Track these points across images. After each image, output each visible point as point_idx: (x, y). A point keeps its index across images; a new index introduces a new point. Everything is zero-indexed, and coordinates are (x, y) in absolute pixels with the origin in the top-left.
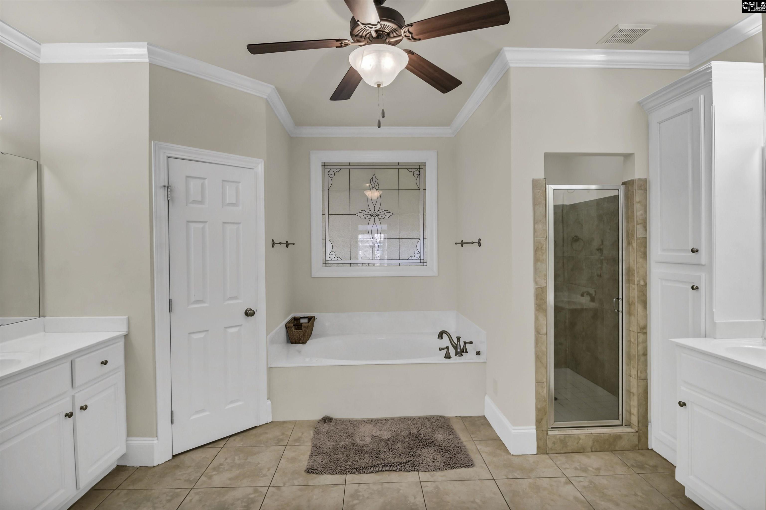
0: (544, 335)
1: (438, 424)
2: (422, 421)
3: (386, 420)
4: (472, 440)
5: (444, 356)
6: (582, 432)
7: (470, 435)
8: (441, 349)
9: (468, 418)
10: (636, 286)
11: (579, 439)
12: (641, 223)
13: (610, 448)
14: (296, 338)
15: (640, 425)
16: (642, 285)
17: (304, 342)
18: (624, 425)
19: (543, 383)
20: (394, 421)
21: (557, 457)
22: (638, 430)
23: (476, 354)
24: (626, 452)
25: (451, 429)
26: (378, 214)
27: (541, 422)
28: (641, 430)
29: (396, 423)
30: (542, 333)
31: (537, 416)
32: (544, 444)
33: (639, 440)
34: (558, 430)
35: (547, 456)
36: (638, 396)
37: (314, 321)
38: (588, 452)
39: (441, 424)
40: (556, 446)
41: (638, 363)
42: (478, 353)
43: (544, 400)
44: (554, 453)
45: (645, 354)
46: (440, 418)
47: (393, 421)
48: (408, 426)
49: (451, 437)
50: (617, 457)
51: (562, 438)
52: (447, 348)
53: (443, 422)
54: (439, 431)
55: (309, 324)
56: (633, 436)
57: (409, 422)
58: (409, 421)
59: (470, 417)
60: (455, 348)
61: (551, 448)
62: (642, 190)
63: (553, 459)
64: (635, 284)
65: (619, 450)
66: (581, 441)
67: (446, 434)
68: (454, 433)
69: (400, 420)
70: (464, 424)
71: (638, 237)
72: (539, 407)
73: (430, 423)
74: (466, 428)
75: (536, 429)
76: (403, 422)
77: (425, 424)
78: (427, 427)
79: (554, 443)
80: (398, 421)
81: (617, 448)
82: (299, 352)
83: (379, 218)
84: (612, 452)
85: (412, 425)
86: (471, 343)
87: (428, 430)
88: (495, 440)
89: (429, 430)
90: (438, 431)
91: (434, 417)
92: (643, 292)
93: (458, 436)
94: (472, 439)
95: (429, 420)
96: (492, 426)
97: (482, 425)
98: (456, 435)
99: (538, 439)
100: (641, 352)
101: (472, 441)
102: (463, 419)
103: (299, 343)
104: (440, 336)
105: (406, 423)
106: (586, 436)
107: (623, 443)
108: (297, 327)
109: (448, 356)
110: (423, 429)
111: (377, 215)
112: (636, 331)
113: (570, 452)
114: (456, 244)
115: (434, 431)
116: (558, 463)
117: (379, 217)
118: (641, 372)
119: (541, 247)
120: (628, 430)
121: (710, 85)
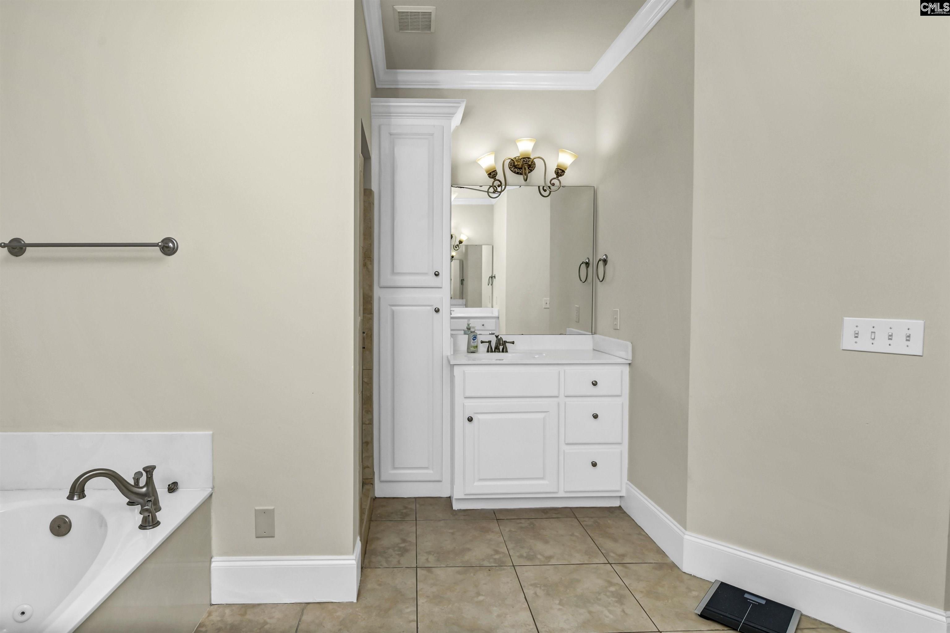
21: (371, 562)
24: (375, 512)
35: (367, 570)
38: (368, 535)
50: (383, 521)
63: (377, 567)
65: (371, 515)
84: (372, 520)
104: (78, 490)
116: (385, 565)
121: (450, 119)
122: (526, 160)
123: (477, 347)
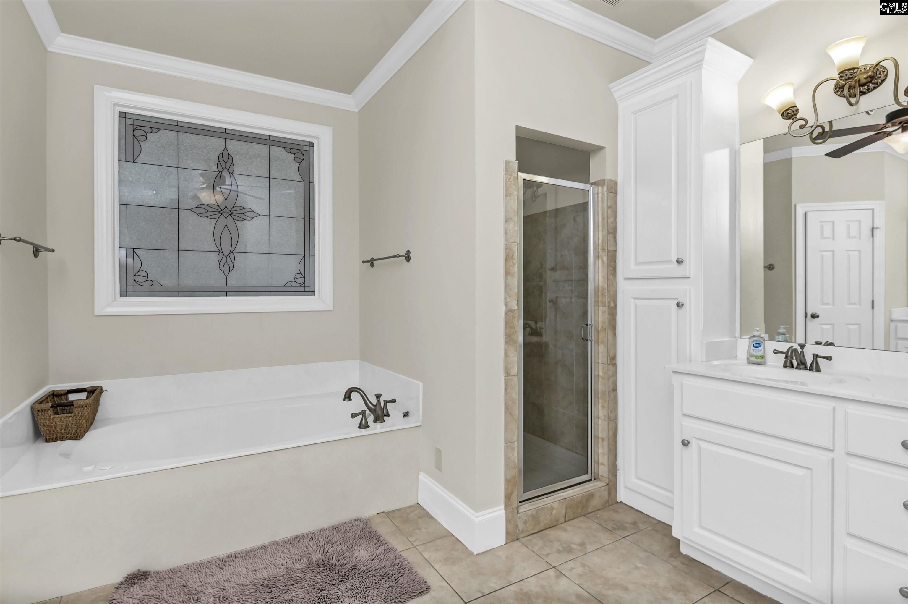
0: (514, 377)
1: (355, 532)
2: (327, 534)
3: (262, 548)
4: (413, 546)
5: (359, 425)
6: (555, 499)
7: (408, 539)
8: (353, 416)
9: (396, 512)
10: (607, 308)
11: (552, 508)
12: (611, 233)
13: (583, 512)
14: (59, 430)
15: (610, 476)
16: (612, 307)
17: (77, 437)
18: (593, 479)
19: (513, 443)
20: (278, 547)
21: (530, 540)
22: (609, 482)
23: (404, 417)
24: (599, 512)
25: (378, 537)
26: (233, 212)
27: (511, 498)
28: (611, 482)
29: (282, 549)
30: (511, 375)
31: (506, 489)
32: (513, 527)
33: (609, 494)
34: (528, 503)
35: (518, 543)
36: (608, 440)
37: (101, 396)
38: (561, 523)
39: (359, 531)
40: (528, 525)
41: (608, 400)
42: (406, 415)
43: (514, 466)
44: (525, 537)
45: (615, 390)
46: (356, 522)
47: (275, 547)
48: (305, 549)
49: (381, 549)
50: (593, 521)
51: (534, 513)
52: (363, 412)
53: (361, 528)
54: (360, 546)
55: (90, 401)
56: (604, 490)
57: (306, 542)
58: (305, 540)
59: (399, 510)
60: (373, 411)
61: (522, 531)
62: (612, 193)
63: (527, 546)
64: (605, 305)
65: (592, 512)
66: (554, 512)
67: (372, 547)
68: (384, 542)
69: (289, 542)
70: (393, 523)
71: (609, 249)
72: (508, 477)
73: (342, 535)
74: (398, 528)
75: (504, 509)
76: (295, 544)
77: (333, 539)
78: (339, 543)
79: (525, 522)
80: (286, 544)
81: (590, 510)
82: (66, 455)
83: (233, 219)
84: (586, 516)
85: (312, 546)
86: (394, 401)
87: (341, 548)
88: (445, 536)
89: (343, 547)
90: (359, 544)
91: (345, 523)
92: (613, 315)
93: (390, 545)
94: (413, 544)
95: (339, 530)
96: (434, 517)
97: (419, 518)
98: (388, 544)
99: (508, 521)
100: (611, 388)
101: (413, 548)
102: (389, 515)
103: (67, 439)
104: (348, 396)
105: (300, 544)
106: (559, 503)
107: (596, 502)
108: (58, 408)
109: (364, 425)
110: (333, 549)
111: (230, 215)
112: (606, 363)
113: (543, 529)
114: (363, 262)
115: (352, 548)
116: (536, 549)
117: (234, 217)
118: (611, 412)
119: (512, 255)
120: (598, 484)
121: (699, 68)
122: (844, 75)
123: (763, 357)
